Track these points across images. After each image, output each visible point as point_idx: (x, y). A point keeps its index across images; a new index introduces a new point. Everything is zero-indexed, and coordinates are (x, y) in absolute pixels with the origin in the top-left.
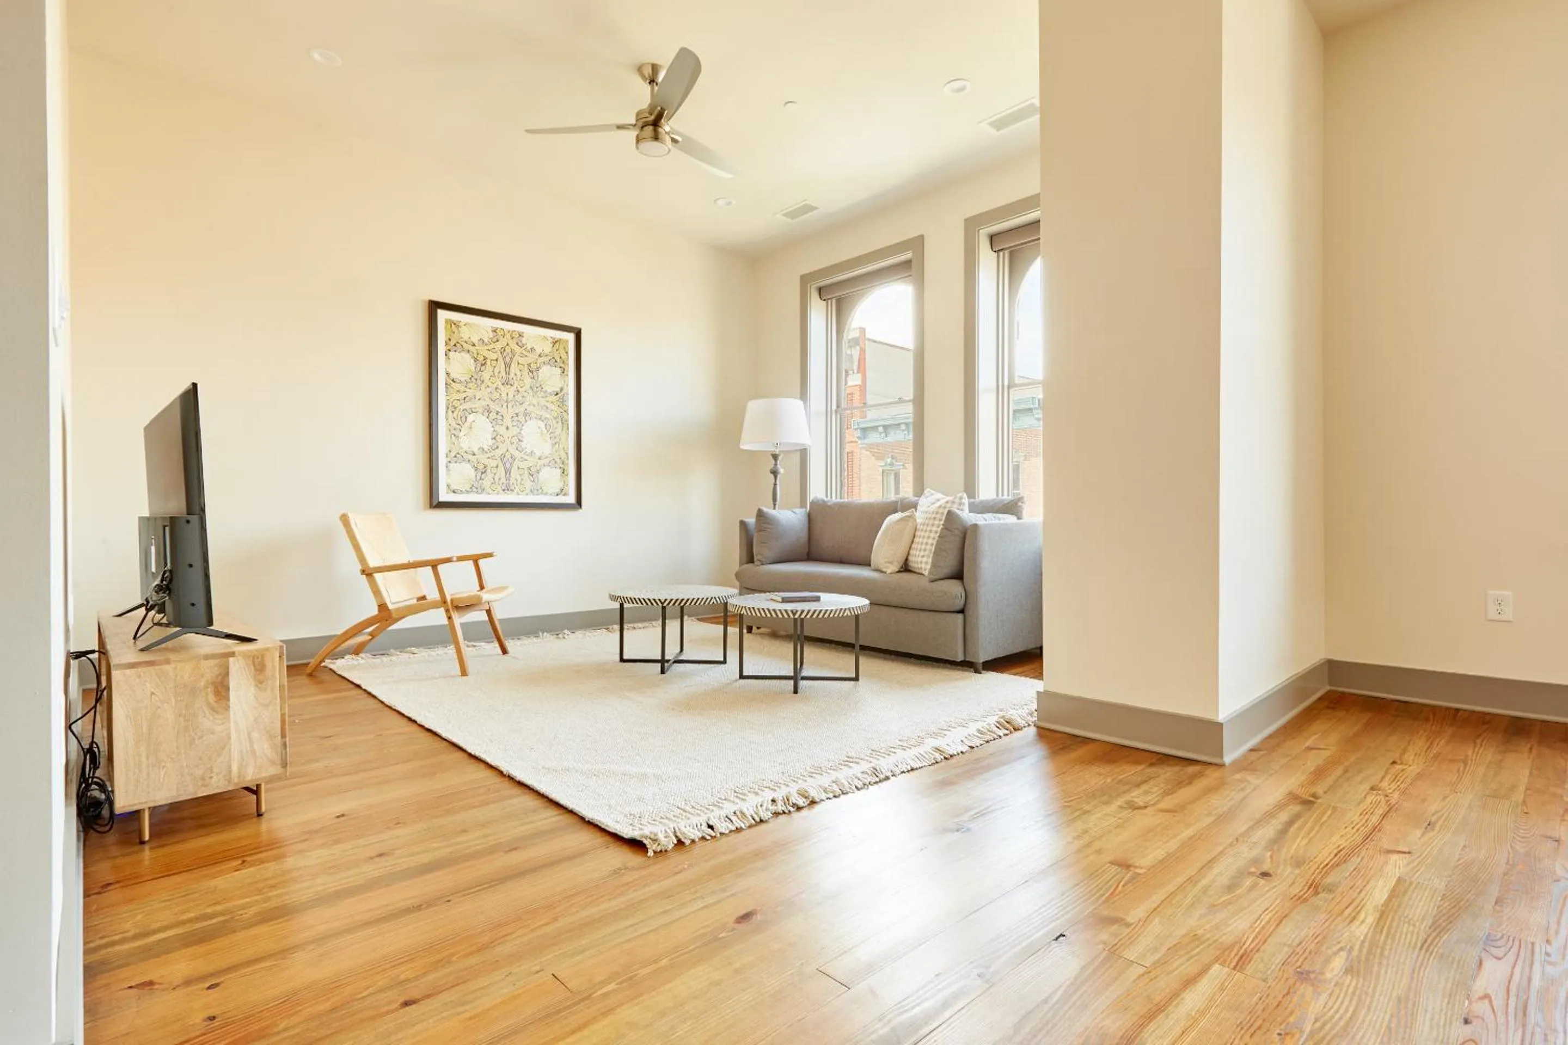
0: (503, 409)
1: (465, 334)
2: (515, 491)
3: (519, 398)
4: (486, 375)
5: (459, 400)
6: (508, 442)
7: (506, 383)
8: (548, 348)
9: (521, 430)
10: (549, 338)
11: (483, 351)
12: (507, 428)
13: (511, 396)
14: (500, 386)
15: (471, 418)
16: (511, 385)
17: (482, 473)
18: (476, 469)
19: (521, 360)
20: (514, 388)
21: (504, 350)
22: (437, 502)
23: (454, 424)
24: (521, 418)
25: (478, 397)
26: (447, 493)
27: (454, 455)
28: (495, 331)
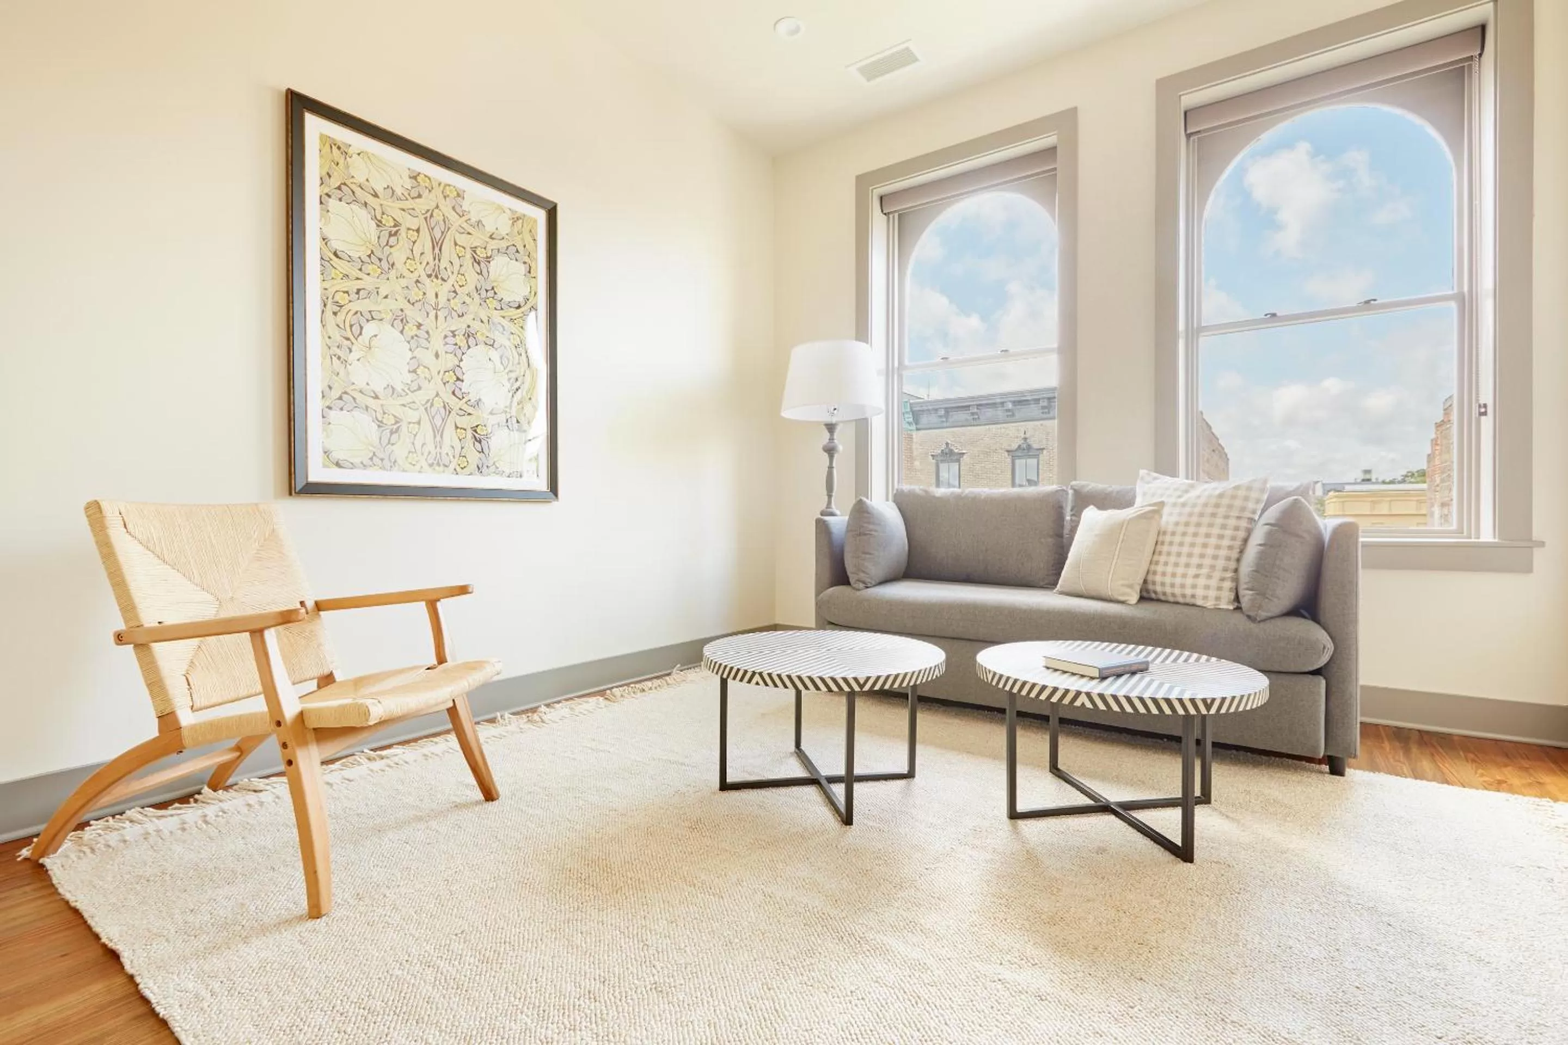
0: (428, 320)
1: (359, 171)
2: (452, 466)
3: (456, 304)
4: (399, 254)
5: (347, 292)
6: (438, 379)
7: (435, 275)
8: (503, 225)
9: (461, 360)
10: (508, 211)
11: (394, 209)
12: (437, 356)
13: (442, 300)
14: (424, 278)
15: (370, 329)
16: (443, 280)
17: (392, 433)
18: (380, 424)
19: (462, 239)
20: (447, 286)
21: (432, 216)
22: (305, 483)
23: (337, 335)
24: (460, 340)
25: (383, 292)
26: (325, 466)
27: (338, 396)
28: (415, 178)
